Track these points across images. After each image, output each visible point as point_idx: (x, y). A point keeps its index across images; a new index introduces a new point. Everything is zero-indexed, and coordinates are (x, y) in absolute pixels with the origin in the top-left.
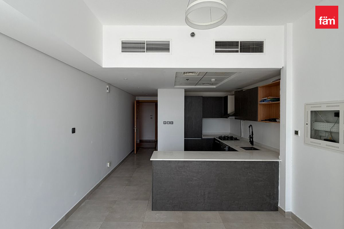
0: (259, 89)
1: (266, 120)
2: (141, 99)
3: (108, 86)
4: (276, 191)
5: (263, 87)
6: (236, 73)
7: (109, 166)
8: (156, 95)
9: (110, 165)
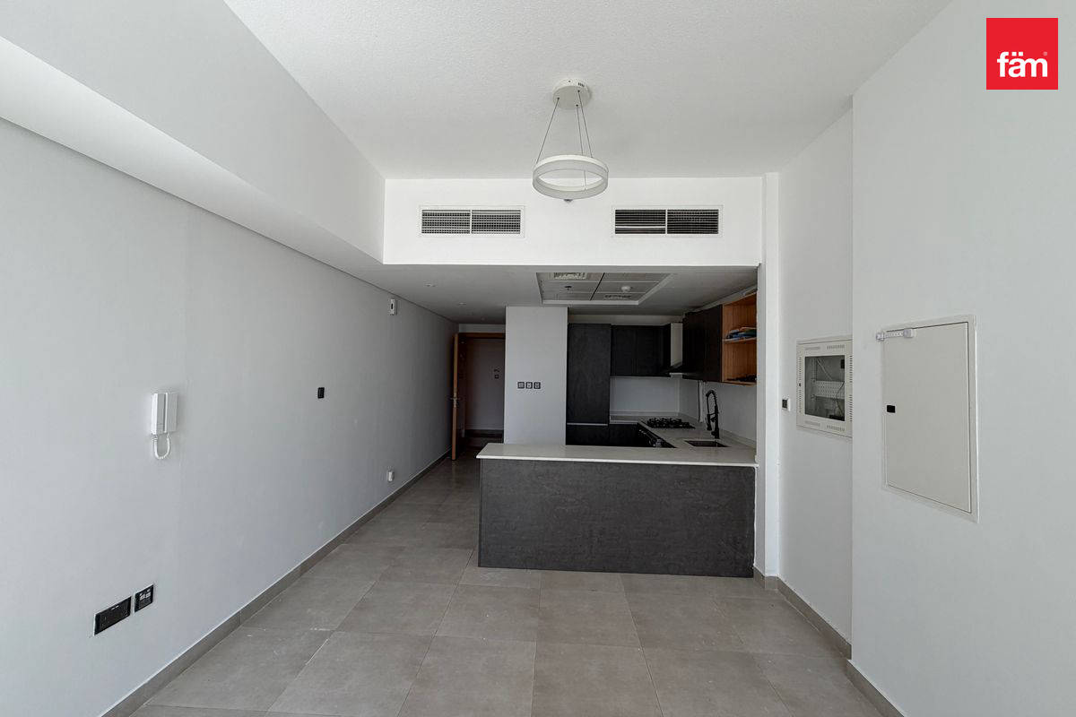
0: (725, 310)
1: (737, 379)
2: (471, 329)
3: (392, 301)
4: (747, 532)
5: (734, 304)
6: (668, 274)
7: (390, 479)
8: (502, 321)
9: (393, 478)
